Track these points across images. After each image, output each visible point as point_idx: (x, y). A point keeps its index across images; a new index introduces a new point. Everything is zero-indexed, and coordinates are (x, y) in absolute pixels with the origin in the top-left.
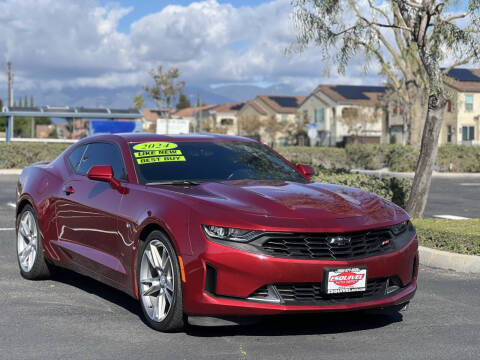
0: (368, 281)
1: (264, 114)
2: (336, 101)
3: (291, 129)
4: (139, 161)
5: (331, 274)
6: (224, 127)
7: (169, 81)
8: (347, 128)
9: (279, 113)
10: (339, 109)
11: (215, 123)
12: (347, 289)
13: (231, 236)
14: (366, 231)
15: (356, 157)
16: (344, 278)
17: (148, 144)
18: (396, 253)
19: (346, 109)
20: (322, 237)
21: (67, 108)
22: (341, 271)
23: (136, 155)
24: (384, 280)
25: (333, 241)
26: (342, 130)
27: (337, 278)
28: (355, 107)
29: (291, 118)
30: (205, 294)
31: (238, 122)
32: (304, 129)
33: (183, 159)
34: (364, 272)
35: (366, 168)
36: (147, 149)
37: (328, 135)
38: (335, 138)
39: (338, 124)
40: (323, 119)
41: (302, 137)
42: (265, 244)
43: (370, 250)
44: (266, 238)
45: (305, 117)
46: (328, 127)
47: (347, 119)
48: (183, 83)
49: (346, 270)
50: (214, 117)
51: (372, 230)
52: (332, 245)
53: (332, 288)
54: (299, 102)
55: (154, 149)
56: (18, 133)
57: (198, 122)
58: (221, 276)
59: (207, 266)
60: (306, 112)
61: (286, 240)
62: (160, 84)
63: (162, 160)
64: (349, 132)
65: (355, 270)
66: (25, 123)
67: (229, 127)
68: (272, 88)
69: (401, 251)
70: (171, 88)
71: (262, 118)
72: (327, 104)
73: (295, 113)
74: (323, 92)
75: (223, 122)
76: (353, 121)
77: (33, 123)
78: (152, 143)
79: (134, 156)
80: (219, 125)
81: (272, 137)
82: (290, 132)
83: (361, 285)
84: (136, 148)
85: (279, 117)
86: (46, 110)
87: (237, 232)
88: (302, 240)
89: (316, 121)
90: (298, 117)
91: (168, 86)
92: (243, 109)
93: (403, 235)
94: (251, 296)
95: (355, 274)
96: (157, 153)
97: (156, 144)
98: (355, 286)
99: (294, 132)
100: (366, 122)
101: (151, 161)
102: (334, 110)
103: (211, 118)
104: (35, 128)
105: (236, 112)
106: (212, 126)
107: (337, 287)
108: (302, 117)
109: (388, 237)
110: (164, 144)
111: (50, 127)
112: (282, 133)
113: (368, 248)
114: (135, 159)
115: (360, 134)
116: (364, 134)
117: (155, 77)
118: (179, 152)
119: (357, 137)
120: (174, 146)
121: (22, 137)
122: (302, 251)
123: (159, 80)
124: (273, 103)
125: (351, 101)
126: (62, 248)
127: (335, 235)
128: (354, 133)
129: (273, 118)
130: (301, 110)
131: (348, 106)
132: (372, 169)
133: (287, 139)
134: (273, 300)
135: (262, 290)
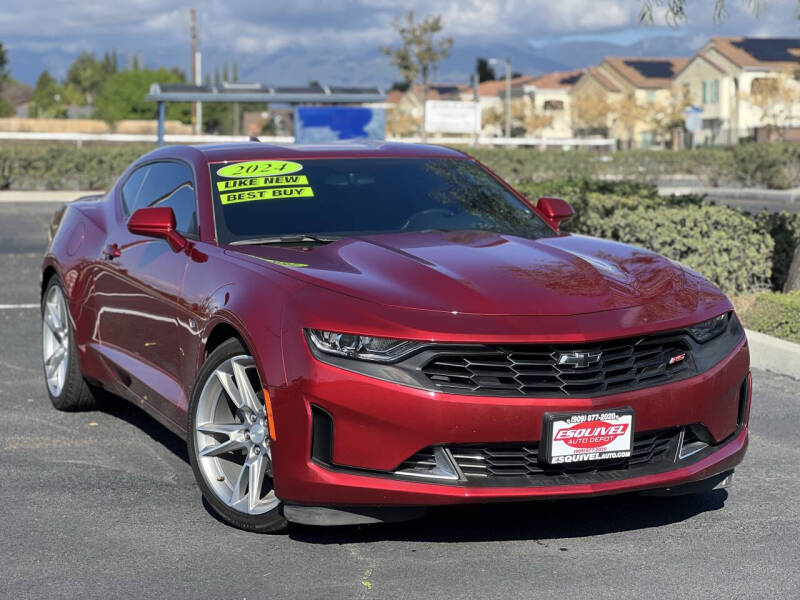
0: (637, 437)
1: (616, 90)
2: (740, 67)
3: (660, 116)
4: (224, 199)
5: (558, 426)
6: (548, 113)
7: (426, 37)
8: (759, 112)
9: (641, 88)
10: (746, 79)
11: (534, 107)
12: (592, 455)
13: (363, 350)
14: (637, 338)
15: (752, 167)
16: (586, 432)
17: (246, 164)
18: (699, 380)
19: (757, 79)
20: (542, 352)
21: (257, 86)
22: (578, 419)
23: (221, 186)
24: (674, 432)
25: (564, 359)
26: (749, 118)
27: (570, 434)
28: (773, 75)
29: (662, 97)
30: (311, 465)
31: (572, 106)
32: (683, 116)
33: (308, 192)
34: (627, 419)
35: (770, 187)
36: (244, 174)
37: (725, 126)
38: (737, 130)
39: (744, 106)
40: (717, 98)
41: (680, 129)
42: (429, 367)
43: (644, 374)
44: (430, 355)
45: (686, 94)
46: (724, 113)
47: (759, 98)
48: (450, 41)
49: (590, 418)
50: (532, 96)
51: (648, 337)
52: (562, 367)
53: (561, 452)
54: (675, 69)
55: (257, 174)
56: (211, 126)
57: (505, 106)
58: (342, 430)
59: (314, 409)
60: (686, 85)
61: (471, 358)
62: (410, 42)
63: (268, 195)
64: (762, 119)
65: (609, 417)
66: (225, 109)
67: (556, 113)
68: (638, 45)
69: (711, 374)
70: (429, 50)
71: (613, 99)
72: (722, 72)
73: (669, 87)
74: (718, 51)
75: (548, 105)
76: (770, 101)
77: (237, 109)
78: (253, 163)
79: (216, 187)
80: (539, 111)
81: (630, 129)
82: (658, 122)
83: (621, 445)
84: (222, 172)
85: (641, 96)
86: (222, 90)
87: (375, 342)
88: (503, 359)
89: (704, 101)
90: (673, 95)
91: (424, 47)
92: (580, 82)
93: (718, 342)
94: (402, 467)
95: (608, 426)
96: (261, 183)
97: (262, 164)
98: (609, 447)
99: (666, 121)
100: (792, 101)
101: (246, 198)
102: (736, 82)
103: (527, 99)
104: (242, 117)
105: (568, 88)
106: (528, 112)
107: (571, 450)
108: (680, 96)
109: (683, 347)
110: (277, 164)
111: (265, 115)
112: (645, 122)
113: (639, 371)
114: (218, 194)
115: (780, 122)
116: (787, 123)
117: (403, 31)
118: (303, 180)
119: (777, 128)
120: (296, 167)
121: (221, 133)
122: (502, 380)
123: (409, 36)
124: (631, 72)
125: (767, 65)
126: (104, 357)
127: (568, 348)
128: (771, 121)
129: (631, 97)
130: (678, 82)
131: (761, 75)
132: (780, 188)
133: (654, 133)
134: (445, 475)
135: (423, 455)
